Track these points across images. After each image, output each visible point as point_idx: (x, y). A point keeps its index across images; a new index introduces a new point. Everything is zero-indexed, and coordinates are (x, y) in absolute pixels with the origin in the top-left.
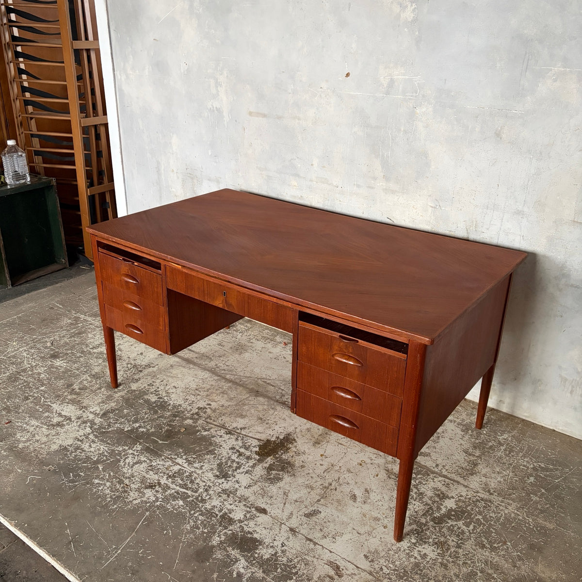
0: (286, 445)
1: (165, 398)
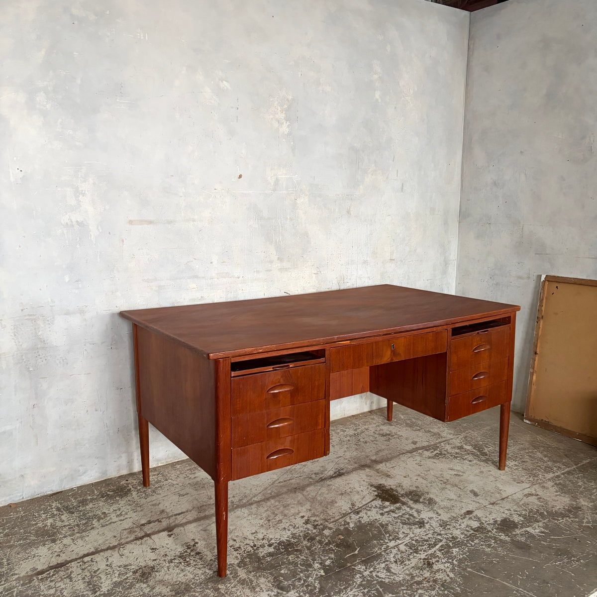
0: (386, 489)
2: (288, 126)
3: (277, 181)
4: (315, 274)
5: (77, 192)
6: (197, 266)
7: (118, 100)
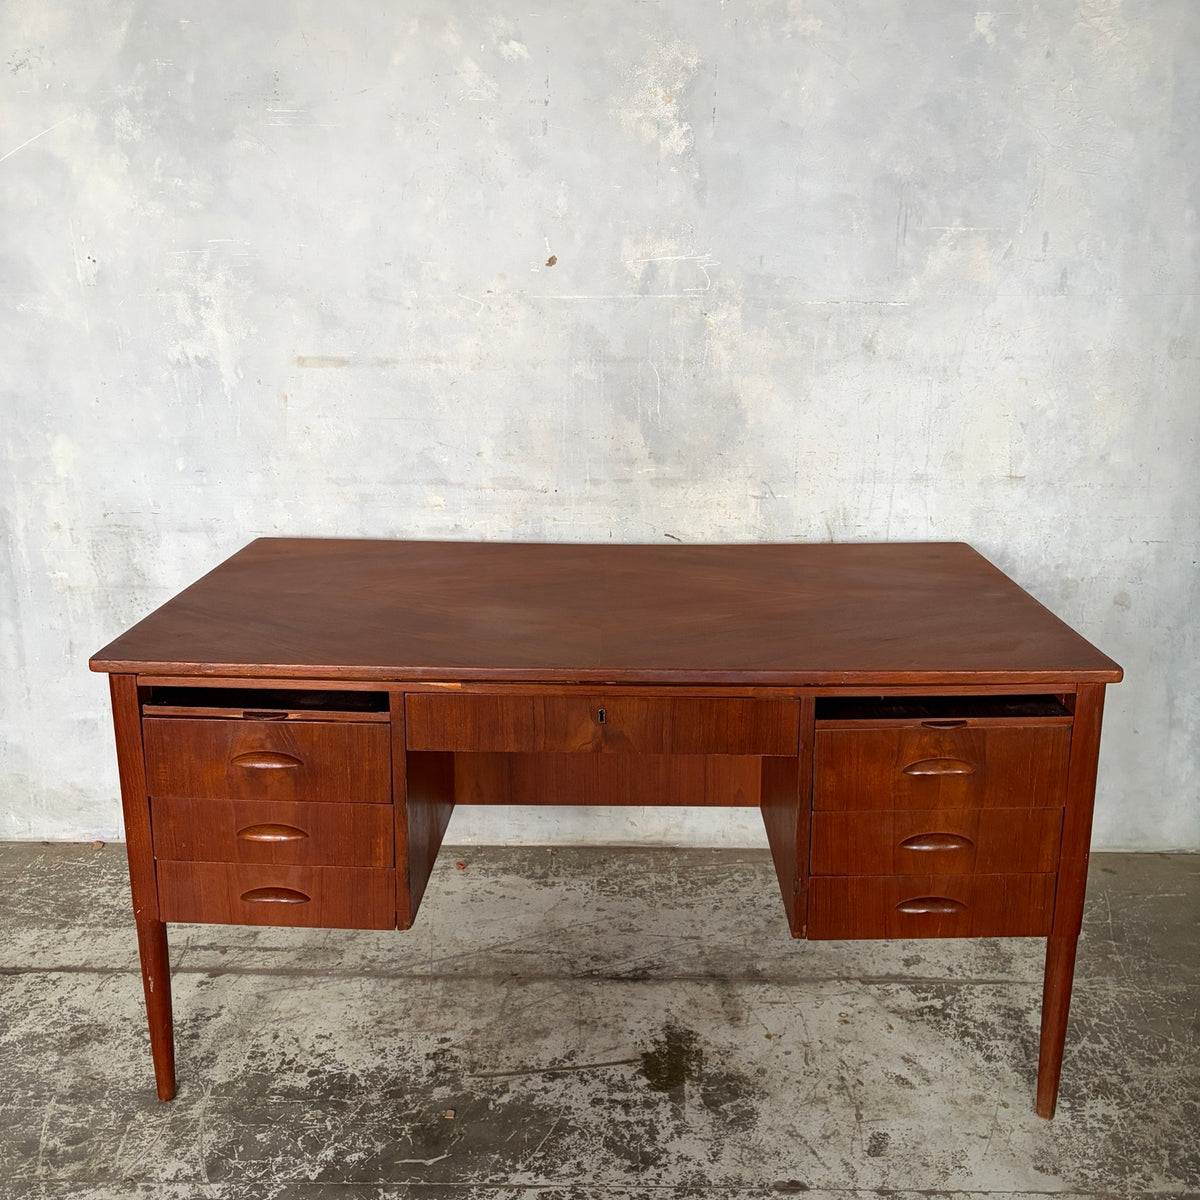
0: (686, 1048)
1: (328, 1068)
4: (754, 497)
7: (269, 109)
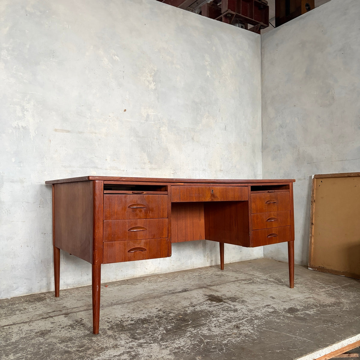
0: (214, 297)
2: (155, 85)
3: (148, 116)
4: (172, 173)
5: (23, 109)
6: (97, 161)
7: (51, 59)
